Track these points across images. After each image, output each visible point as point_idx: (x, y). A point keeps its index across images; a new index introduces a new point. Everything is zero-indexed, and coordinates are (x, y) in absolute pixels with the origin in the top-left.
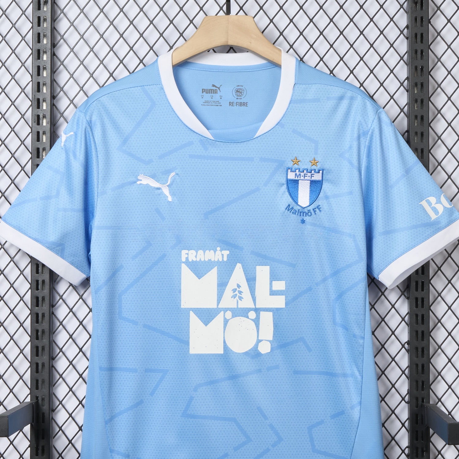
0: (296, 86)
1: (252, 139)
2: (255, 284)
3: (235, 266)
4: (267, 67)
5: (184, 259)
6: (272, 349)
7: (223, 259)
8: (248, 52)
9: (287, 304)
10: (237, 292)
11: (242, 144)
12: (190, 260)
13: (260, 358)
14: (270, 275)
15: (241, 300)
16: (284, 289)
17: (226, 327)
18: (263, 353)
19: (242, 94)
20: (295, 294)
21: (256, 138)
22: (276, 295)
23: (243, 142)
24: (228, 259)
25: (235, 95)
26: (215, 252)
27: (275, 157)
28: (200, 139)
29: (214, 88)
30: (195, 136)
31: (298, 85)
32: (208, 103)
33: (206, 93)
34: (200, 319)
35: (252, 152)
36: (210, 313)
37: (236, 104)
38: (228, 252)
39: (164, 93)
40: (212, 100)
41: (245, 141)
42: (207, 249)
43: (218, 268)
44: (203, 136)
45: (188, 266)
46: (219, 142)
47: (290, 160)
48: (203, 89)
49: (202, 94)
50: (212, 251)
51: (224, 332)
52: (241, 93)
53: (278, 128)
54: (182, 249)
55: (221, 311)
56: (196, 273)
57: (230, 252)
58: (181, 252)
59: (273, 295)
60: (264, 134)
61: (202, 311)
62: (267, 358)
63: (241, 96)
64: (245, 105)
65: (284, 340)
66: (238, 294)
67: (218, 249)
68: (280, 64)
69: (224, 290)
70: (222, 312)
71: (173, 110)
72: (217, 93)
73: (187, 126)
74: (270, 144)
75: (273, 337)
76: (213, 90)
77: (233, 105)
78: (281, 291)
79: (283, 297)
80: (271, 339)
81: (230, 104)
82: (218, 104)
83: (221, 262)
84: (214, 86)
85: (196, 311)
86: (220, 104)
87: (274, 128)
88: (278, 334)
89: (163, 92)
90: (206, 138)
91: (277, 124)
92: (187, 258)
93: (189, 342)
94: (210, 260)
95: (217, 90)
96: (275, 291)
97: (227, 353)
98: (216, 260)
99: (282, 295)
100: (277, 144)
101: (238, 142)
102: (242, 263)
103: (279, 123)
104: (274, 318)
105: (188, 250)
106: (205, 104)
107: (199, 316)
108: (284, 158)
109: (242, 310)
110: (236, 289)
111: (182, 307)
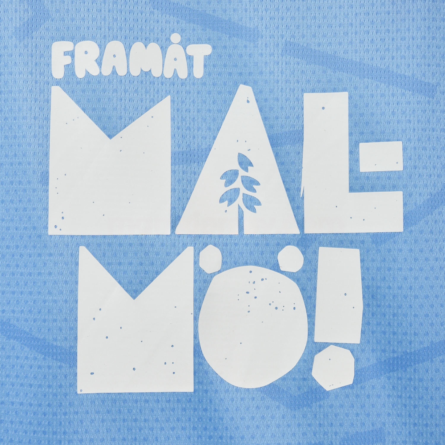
2: (299, 153)
3: (232, 94)
5: (58, 72)
6: (359, 374)
7: (190, 73)
9: (408, 220)
10: (238, 184)
12: (80, 74)
13: (320, 406)
14: (350, 120)
15: (254, 211)
16: (400, 167)
17: (201, 302)
18: (328, 387)
20: (434, 186)
22: (373, 189)
24: (208, 73)
26: (164, 50)
34: (114, 274)
36: (146, 254)
38: (206, 49)
42: (136, 39)
43: (173, 101)
45: (72, 93)
50: (154, 47)
51: (196, 319)
54: (54, 39)
55: (185, 246)
56: (100, 118)
57: (214, 48)
58: (49, 47)
59: (362, 189)
61: (121, 245)
62: (341, 406)
65: (400, 342)
66: (243, 190)
67: (176, 38)
69: (196, 174)
70: (190, 251)
75: (363, 332)
78: (389, 175)
79: (397, 197)
80: (355, 338)
83: (183, 83)
85: (99, 245)
88: (379, 324)
92: (70, 69)
93: (76, 354)
94: (148, 73)
96: (368, 176)
97: (206, 391)
98: (168, 74)
99: (394, 188)
102: (254, 84)
104: (365, 269)
105: (75, 40)
107: (109, 264)
109: (257, 245)
110: (236, 173)
111: (52, 231)
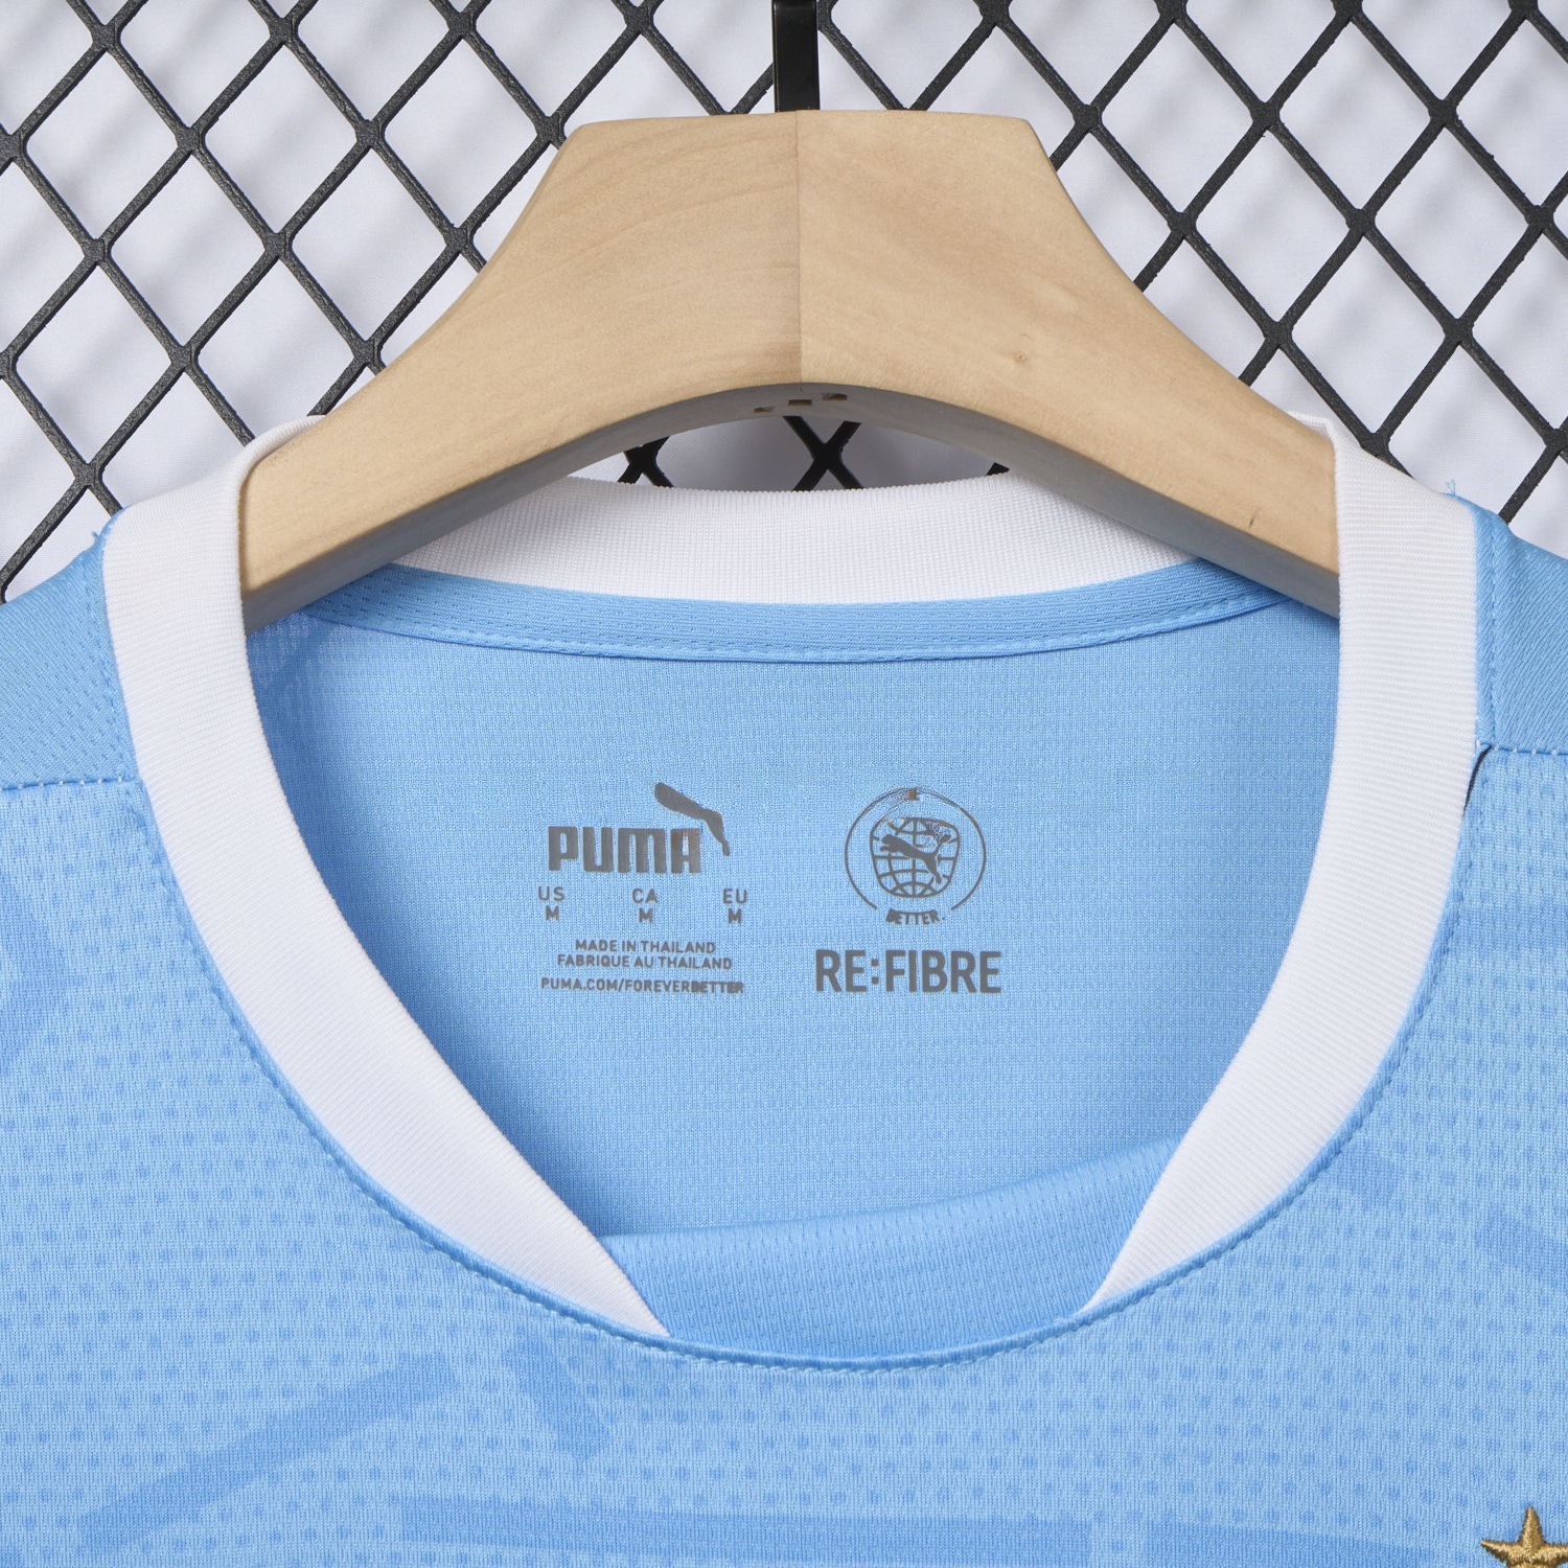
0: (1493, 771)
1: (1059, 1322)
4: (1174, 611)
8: (997, 469)
11: (958, 1376)
19: (944, 868)
21: (1101, 1315)
23: (971, 1356)
25: (873, 891)
27: (1308, 1518)
28: (520, 1331)
29: (672, 820)
30: (468, 1303)
31: (1513, 756)
32: (606, 962)
33: (589, 866)
35: (1065, 1462)
37: (881, 971)
39: (159, 858)
40: (646, 931)
41: (990, 1352)
44: (549, 1305)
46: (714, 1357)
47: (1470, 1543)
48: (554, 833)
49: (554, 879)
52: (931, 861)
53: (1337, 1205)
60: (1185, 1271)
63: (929, 891)
64: (976, 976)
68: (1318, 556)
71: (243, 1039)
72: (694, 869)
73: (381, 1201)
74: (1257, 1374)
76: (658, 834)
77: (858, 980)
81: (821, 971)
82: (710, 975)
84: (667, 796)
86: (721, 975)
87: (1288, 1202)
89: (146, 854)
90: (579, 1318)
91: (1323, 1165)
95: (694, 835)
100: (1327, 1376)
101: (921, 1363)
103: (1336, 1149)
106: (581, 973)
108: (1408, 1524)
